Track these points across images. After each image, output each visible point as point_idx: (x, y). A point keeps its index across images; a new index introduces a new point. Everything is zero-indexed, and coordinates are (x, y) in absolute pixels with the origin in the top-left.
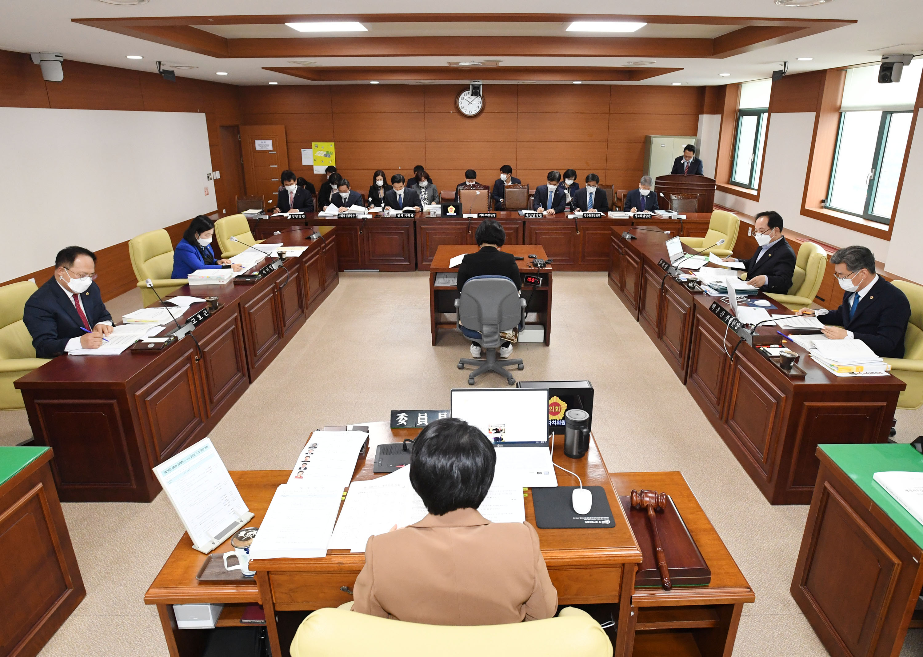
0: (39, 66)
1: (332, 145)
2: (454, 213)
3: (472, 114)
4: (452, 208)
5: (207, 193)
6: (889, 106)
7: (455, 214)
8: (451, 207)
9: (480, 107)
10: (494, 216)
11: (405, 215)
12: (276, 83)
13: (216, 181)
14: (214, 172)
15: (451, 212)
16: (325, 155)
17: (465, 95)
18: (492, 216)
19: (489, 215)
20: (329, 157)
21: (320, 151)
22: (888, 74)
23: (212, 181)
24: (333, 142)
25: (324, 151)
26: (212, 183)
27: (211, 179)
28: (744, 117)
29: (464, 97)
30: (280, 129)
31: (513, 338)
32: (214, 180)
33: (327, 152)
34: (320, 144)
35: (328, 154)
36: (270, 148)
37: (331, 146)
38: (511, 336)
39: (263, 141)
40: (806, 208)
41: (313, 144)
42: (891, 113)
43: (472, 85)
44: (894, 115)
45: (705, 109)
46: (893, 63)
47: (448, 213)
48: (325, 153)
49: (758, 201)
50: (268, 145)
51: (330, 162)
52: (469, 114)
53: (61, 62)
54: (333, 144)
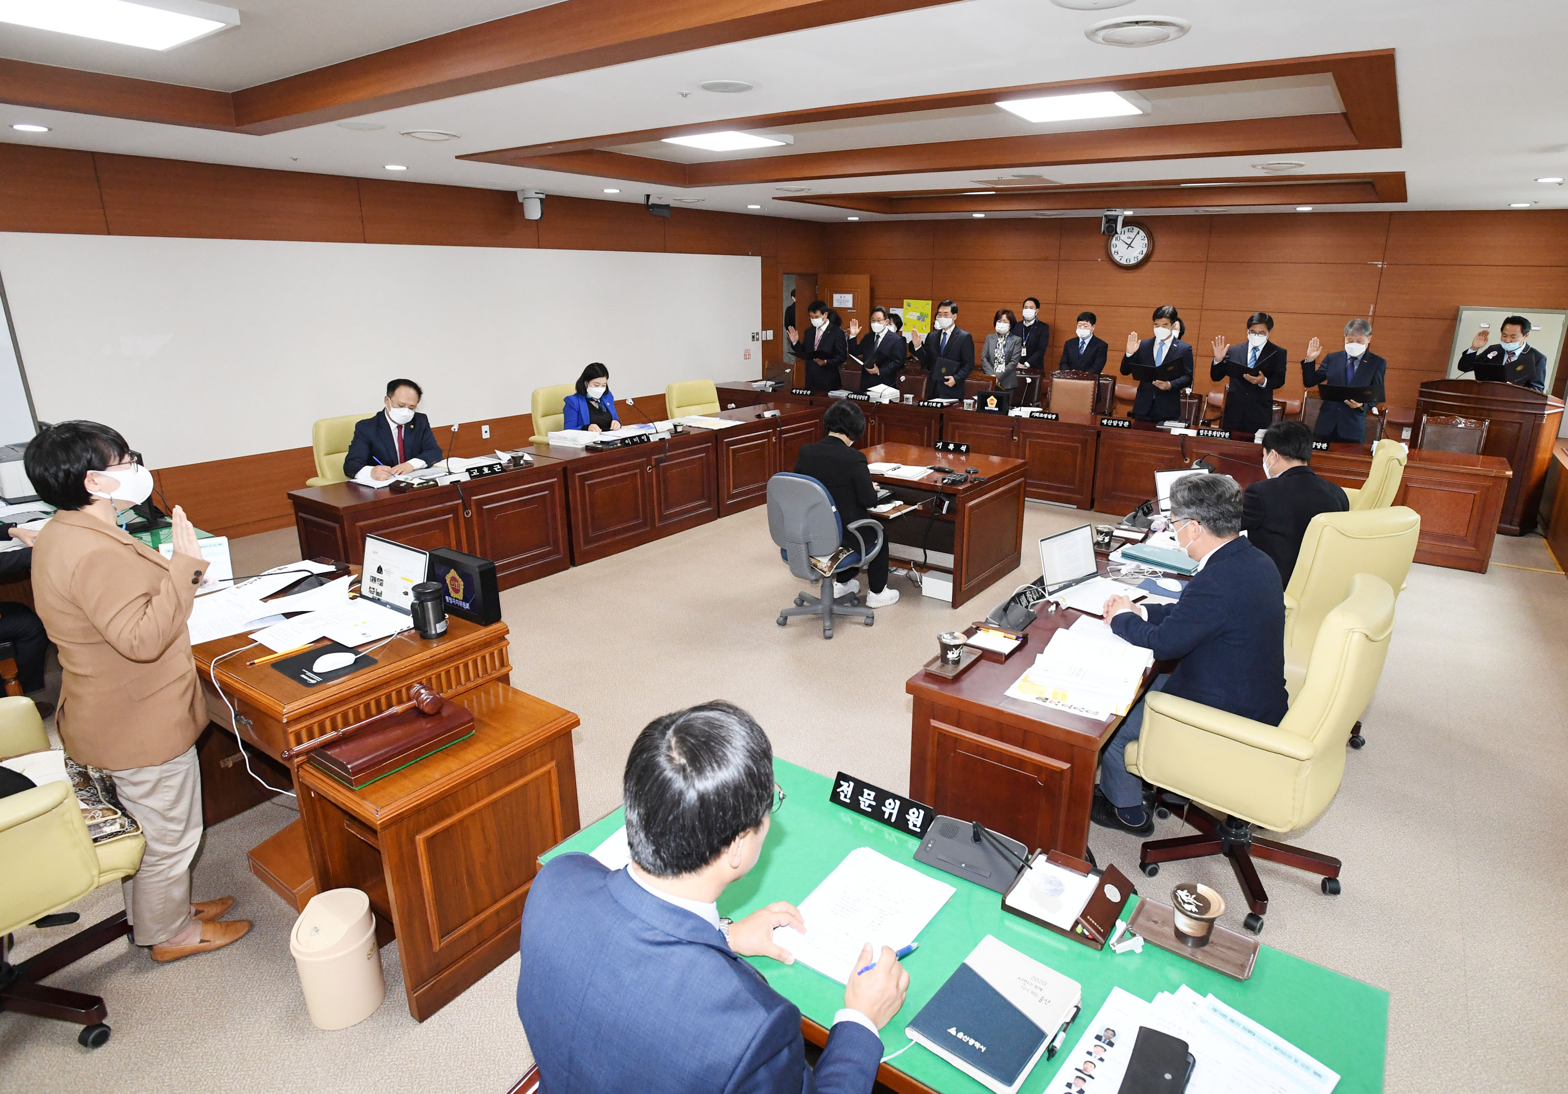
0: (522, 204)
5: (747, 356)
8: (992, 397)
12: (857, 219)
13: (765, 343)
14: (764, 332)
16: (919, 318)
18: (1050, 417)
19: (1046, 416)
20: (923, 320)
23: (760, 343)
26: (759, 344)
27: (758, 340)
30: (863, 281)
31: (825, 570)
32: (763, 341)
33: (921, 313)
34: (913, 302)
36: (850, 305)
38: (825, 565)
39: (843, 295)
41: (906, 301)
48: (918, 314)
50: (848, 301)
52: (1125, 263)
53: (540, 199)
54: (930, 302)
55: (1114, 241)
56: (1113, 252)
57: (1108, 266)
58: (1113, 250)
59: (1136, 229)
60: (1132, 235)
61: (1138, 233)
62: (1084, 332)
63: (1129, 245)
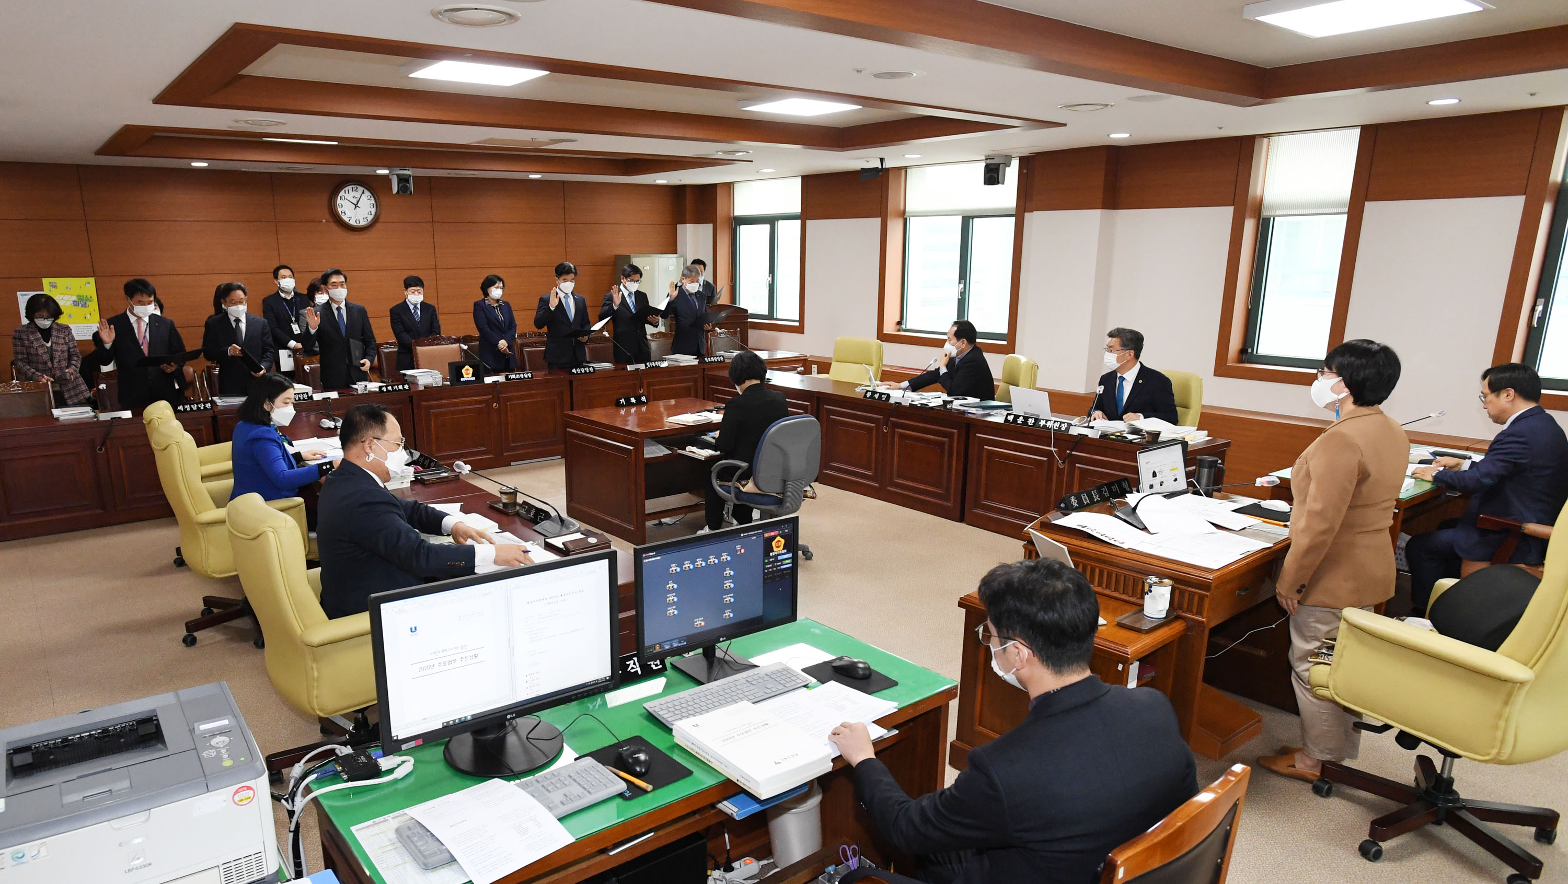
1: (89, 283)
2: (472, 376)
3: (361, 224)
4: (468, 369)
6: (970, 211)
7: (474, 378)
9: (373, 213)
10: (530, 377)
11: (395, 387)
15: (468, 376)
17: (347, 192)
18: (526, 377)
21: (62, 296)
22: (996, 175)
24: (91, 277)
25: (72, 295)
28: (742, 226)
29: (345, 195)
35: (82, 300)
37: (87, 285)
40: (884, 332)
42: (973, 217)
43: (398, 175)
44: (975, 220)
45: (688, 217)
46: (1000, 164)
47: (463, 377)
49: (803, 333)
51: (88, 316)
52: (355, 224)
55: (339, 201)
56: (340, 213)
57: (335, 227)
58: (340, 210)
59: (360, 189)
60: (358, 195)
61: (363, 192)
62: (415, 298)
63: (356, 206)
